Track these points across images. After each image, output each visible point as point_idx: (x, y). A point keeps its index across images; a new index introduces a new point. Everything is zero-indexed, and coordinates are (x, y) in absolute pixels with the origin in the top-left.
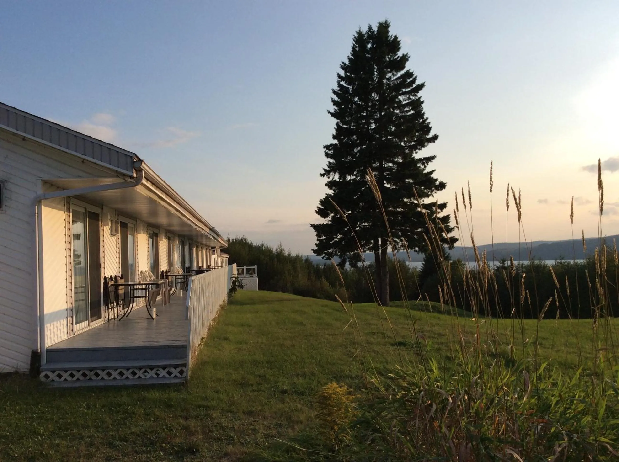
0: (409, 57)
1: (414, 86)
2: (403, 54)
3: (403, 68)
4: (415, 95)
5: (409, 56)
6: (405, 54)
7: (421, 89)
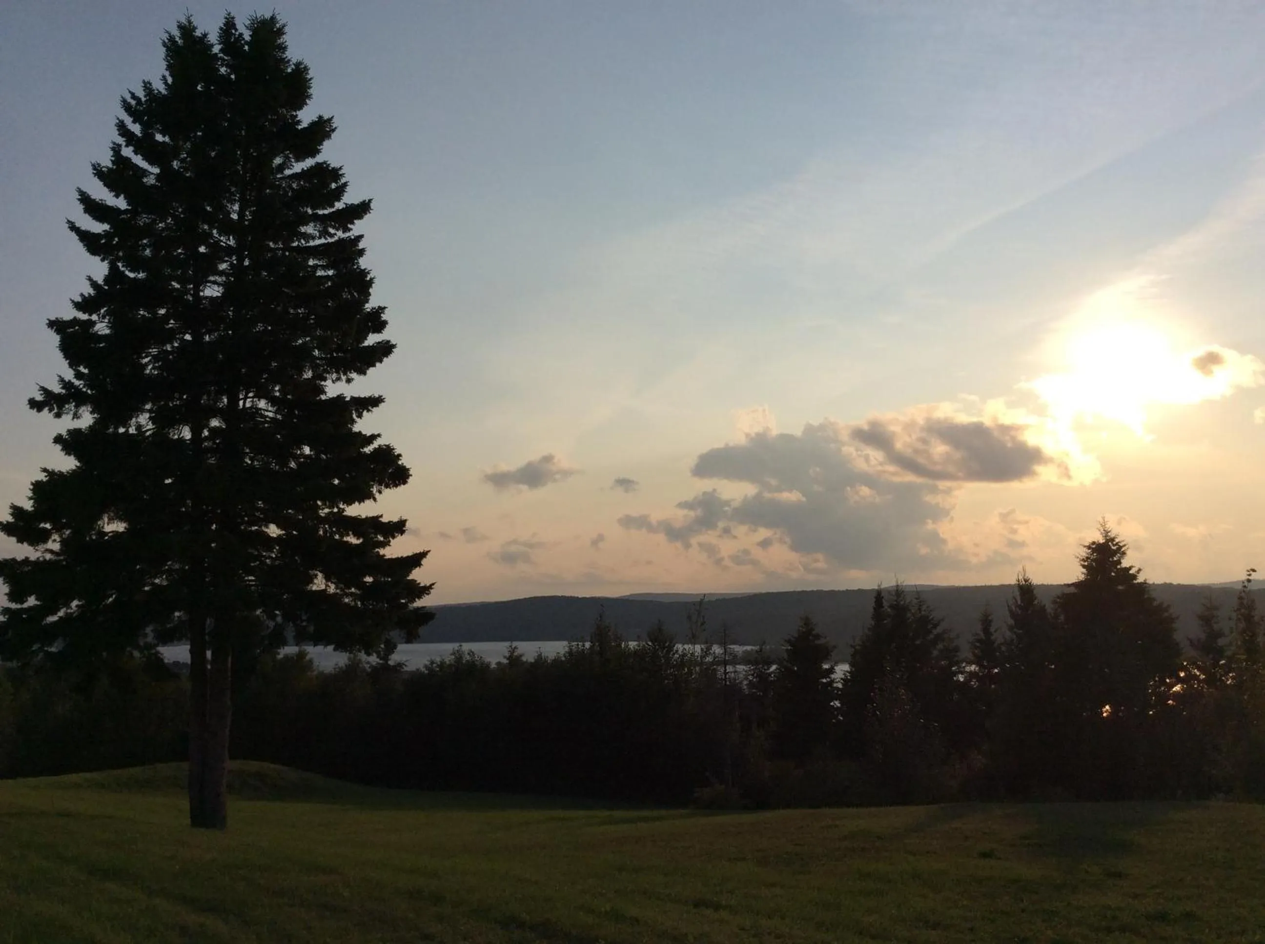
0: (333, 130)
1: (339, 205)
2: (320, 117)
3: (314, 152)
4: (346, 230)
5: (334, 126)
6: (326, 117)
7: (360, 217)
